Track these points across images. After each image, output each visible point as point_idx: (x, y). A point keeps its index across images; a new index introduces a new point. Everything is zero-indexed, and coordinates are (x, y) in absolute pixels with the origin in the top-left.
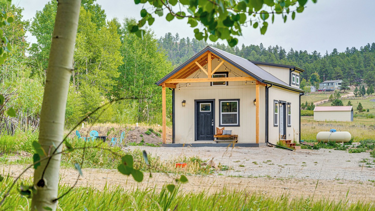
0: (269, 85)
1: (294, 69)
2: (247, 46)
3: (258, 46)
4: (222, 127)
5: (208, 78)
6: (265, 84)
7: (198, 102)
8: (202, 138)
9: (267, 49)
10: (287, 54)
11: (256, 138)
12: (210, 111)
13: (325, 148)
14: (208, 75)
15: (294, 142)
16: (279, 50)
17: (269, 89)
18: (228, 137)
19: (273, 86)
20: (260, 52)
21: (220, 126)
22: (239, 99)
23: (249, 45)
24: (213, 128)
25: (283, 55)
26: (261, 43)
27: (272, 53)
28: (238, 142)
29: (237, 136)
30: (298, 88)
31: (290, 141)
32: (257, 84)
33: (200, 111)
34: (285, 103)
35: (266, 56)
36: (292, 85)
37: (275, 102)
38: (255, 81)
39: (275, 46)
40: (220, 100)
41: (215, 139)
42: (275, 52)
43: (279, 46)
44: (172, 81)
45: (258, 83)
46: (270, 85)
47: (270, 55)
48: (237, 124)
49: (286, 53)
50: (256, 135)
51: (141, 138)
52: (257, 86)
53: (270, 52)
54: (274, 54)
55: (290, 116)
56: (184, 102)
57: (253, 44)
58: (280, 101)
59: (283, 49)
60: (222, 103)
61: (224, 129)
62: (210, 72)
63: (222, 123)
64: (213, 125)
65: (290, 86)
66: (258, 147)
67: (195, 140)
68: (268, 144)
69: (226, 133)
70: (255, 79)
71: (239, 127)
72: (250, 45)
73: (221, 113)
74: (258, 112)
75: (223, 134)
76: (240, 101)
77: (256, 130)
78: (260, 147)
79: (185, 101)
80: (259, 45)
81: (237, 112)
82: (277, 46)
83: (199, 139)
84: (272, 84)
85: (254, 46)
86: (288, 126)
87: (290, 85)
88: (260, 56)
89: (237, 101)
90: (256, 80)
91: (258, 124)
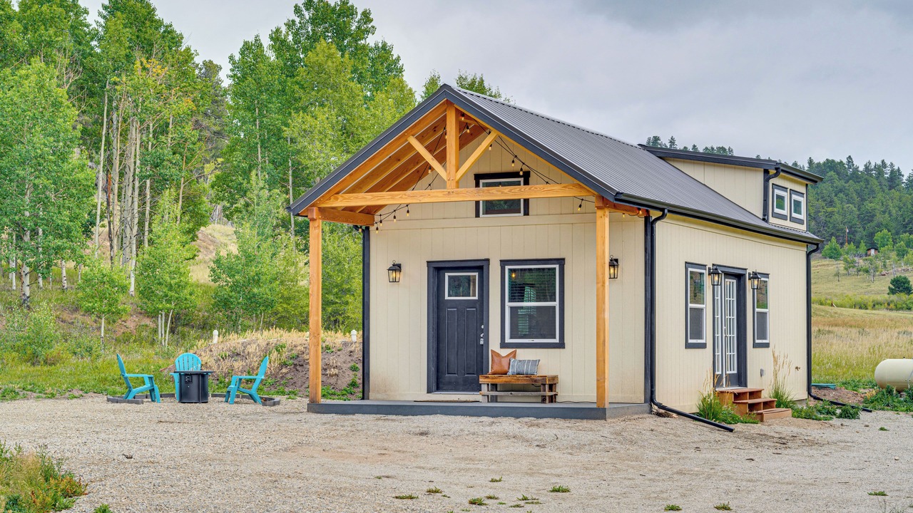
0: (655, 214)
1: (777, 169)
2: (818, 161)
3: (841, 162)
4: (510, 351)
5: (445, 188)
6: (639, 209)
7: (437, 269)
8: (450, 383)
9: (861, 168)
10: (904, 179)
11: (598, 388)
12: (476, 298)
13: (894, 408)
14: (446, 179)
15: (777, 394)
16: (888, 170)
17: (658, 225)
18: (522, 381)
19: (669, 215)
20: (847, 176)
21: (504, 345)
22: (564, 259)
23: (822, 161)
24: (481, 351)
25: (897, 182)
26: (850, 157)
27: (871, 175)
28: (558, 399)
29: (555, 378)
30: (801, 229)
31: (754, 394)
32: (599, 208)
33: (447, 297)
34: (743, 275)
35: (859, 182)
36: (772, 220)
37: (690, 269)
38: (593, 199)
39: (879, 163)
40: (504, 263)
41: (484, 388)
42: (879, 174)
43: (888, 163)
44: (337, 199)
45: (601, 205)
46: (660, 214)
47: (867, 181)
48: (557, 340)
49: (903, 176)
50: (598, 380)
51: (351, 373)
52: (600, 213)
53: (868, 174)
54: (877, 178)
55: (765, 314)
56: (397, 268)
57: (830, 159)
58: (715, 267)
59: (896, 168)
60: (511, 271)
61: (514, 355)
62: (453, 169)
63: (511, 338)
64: (482, 342)
65: (763, 224)
66: (603, 421)
67: (429, 391)
68: (655, 408)
69: (520, 370)
70: (592, 191)
71: (561, 350)
72: (825, 160)
73: (508, 304)
74: (604, 303)
75: (510, 373)
76: (566, 267)
77: (597, 361)
78: (609, 420)
79: (399, 266)
80: (845, 161)
81: (555, 301)
82: (883, 161)
83: (441, 386)
84: (666, 210)
85: (833, 161)
86: (756, 346)
87: (764, 219)
88: (845, 183)
89: (557, 266)
90: (596, 193)
91: (604, 341)
